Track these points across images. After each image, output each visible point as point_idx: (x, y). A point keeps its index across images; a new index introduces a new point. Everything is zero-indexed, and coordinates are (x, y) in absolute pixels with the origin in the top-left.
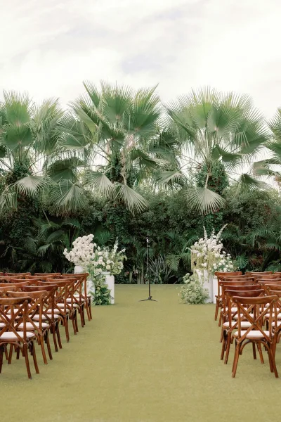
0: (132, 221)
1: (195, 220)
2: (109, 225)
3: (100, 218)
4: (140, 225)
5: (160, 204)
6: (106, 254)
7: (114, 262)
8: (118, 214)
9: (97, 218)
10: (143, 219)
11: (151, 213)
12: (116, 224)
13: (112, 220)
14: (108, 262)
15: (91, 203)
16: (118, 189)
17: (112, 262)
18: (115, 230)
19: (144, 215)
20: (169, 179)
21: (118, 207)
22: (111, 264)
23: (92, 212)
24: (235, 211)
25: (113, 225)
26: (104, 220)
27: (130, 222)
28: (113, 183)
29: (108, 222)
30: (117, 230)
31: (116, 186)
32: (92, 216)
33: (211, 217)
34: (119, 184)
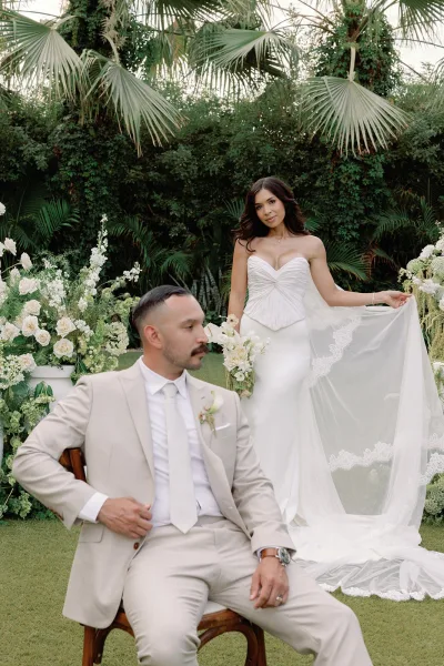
0: (132, 173)
1: (305, 176)
2: (67, 182)
3: (41, 161)
4: (152, 186)
5: (209, 130)
6: (57, 287)
8: (92, 151)
9: (32, 160)
10: (161, 169)
12: (85, 179)
13: (75, 168)
15: (18, 121)
16: (95, 70)
17: (81, 324)
18: (82, 198)
19: (166, 157)
20: (247, 48)
21: (92, 132)
23: (18, 142)
24: (416, 153)
25: (78, 181)
26: (54, 164)
27: (124, 175)
28: (78, 51)
29: (66, 173)
30: (90, 197)
31: (90, 61)
32: (19, 155)
33: (353, 168)
34: (98, 57)
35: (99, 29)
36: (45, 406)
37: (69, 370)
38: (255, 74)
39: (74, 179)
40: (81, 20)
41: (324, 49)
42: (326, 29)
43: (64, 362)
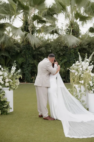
0: (35, 52)
1: (65, 52)
2: (23, 54)
3: (19, 51)
4: (38, 54)
5: (48, 44)
7: (12, 80)
8: (28, 49)
9: (17, 51)
10: (40, 51)
11: (43, 49)
12: (26, 54)
13: (25, 52)
14: (7, 80)
15: (15, 44)
16: (26, 35)
17: (10, 80)
18: (26, 57)
19: (40, 49)
20: (52, 30)
21: (27, 46)
22: (9, 82)
23: (15, 48)
24: (84, 47)
25: (25, 54)
26: (21, 52)
27: (33, 53)
28: (23, 32)
29: (23, 53)
30: (27, 57)
31: (25, 33)
32: (15, 50)
33: (73, 50)
34: (27, 33)
35: (28, 28)
36: (4, 95)
37: (9, 88)
38: (55, 34)
39: (24, 54)
40: (25, 26)
41: (67, 29)
42: (67, 26)
43: (8, 87)
